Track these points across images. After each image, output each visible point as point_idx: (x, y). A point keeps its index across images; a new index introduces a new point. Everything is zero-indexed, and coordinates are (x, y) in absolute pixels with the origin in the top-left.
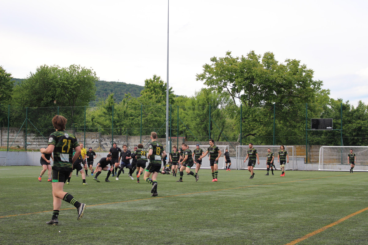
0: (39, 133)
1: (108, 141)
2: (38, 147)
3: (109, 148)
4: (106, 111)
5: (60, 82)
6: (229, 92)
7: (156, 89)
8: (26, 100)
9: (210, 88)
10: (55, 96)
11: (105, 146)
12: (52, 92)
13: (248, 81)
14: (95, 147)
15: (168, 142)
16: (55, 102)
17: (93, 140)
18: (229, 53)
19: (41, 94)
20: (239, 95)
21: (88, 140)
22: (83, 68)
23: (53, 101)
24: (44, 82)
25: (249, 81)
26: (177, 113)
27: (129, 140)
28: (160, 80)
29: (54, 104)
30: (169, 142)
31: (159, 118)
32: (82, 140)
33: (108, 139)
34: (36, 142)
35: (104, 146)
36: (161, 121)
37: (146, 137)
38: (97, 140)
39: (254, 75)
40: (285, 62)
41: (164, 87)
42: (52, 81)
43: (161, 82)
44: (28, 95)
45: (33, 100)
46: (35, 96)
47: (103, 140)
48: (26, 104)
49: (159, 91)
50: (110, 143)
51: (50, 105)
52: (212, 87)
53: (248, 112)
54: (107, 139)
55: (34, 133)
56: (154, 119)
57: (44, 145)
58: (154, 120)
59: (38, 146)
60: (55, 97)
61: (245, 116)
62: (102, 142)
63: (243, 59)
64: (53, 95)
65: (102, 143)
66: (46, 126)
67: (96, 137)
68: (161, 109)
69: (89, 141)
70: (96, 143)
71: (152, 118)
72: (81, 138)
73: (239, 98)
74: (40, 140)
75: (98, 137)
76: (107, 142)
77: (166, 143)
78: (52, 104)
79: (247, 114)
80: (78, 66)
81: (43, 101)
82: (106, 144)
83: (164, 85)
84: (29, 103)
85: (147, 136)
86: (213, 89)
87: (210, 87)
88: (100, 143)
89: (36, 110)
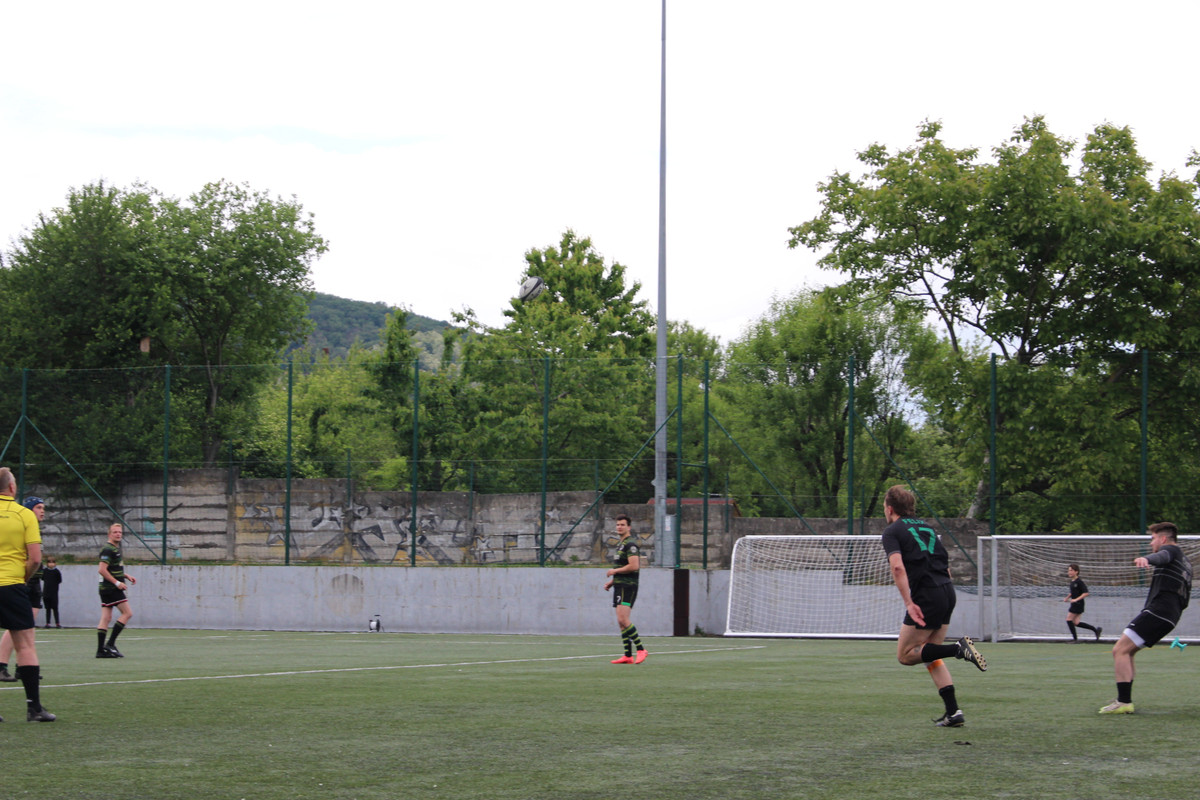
0: (77, 482)
1: (385, 518)
2: (68, 544)
3: (390, 546)
4: (375, 386)
5: (170, 256)
6: (935, 301)
7: (577, 292)
8: (20, 337)
9: (849, 283)
10: (145, 319)
11: (370, 539)
12: (133, 303)
13: (1028, 249)
14: (324, 546)
15: (663, 522)
16: (145, 347)
17: (317, 511)
18: (932, 130)
19: (85, 308)
20: (980, 311)
21: (295, 511)
22: (261, 195)
23: (136, 341)
24: (99, 259)
25: (1036, 251)
26: (676, 395)
27: (479, 513)
28: (589, 251)
29: (139, 355)
30: (669, 521)
31: (607, 416)
32: (267, 515)
33: (385, 508)
34: (60, 521)
35: (366, 538)
36: (617, 429)
37: (560, 499)
38: (337, 514)
39: (1062, 221)
40: (1187, 165)
41: (606, 283)
42: (132, 254)
43: (593, 259)
44: (28, 315)
45: (50, 339)
46: (59, 322)
47: (363, 514)
48: (21, 353)
49: (588, 298)
50: (393, 526)
51: (124, 360)
52: (858, 276)
53: (1025, 387)
54: (379, 510)
55: (49, 485)
56: (588, 419)
57: (93, 534)
58: (586, 424)
59: (65, 539)
60: (148, 323)
61: (1009, 401)
62: (357, 522)
63: (1006, 156)
64: (137, 312)
65: (358, 526)
66: (109, 452)
67: (332, 498)
68: (607, 375)
69: (301, 517)
70: (331, 528)
71: (576, 418)
72: (261, 505)
73: (978, 325)
74: (76, 515)
75: (338, 499)
76: (380, 523)
77: (657, 526)
78: (130, 356)
79: (1021, 396)
80: (242, 188)
81: (96, 339)
82: (376, 530)
83: (605, 275)
84: (30, 349)
85: (563, 494)
86: (862, 285)
87: (849, 279)
88: (348, 525)
89: (63, 379)
